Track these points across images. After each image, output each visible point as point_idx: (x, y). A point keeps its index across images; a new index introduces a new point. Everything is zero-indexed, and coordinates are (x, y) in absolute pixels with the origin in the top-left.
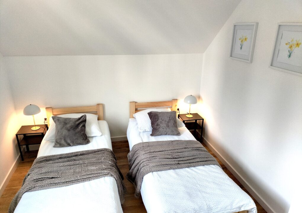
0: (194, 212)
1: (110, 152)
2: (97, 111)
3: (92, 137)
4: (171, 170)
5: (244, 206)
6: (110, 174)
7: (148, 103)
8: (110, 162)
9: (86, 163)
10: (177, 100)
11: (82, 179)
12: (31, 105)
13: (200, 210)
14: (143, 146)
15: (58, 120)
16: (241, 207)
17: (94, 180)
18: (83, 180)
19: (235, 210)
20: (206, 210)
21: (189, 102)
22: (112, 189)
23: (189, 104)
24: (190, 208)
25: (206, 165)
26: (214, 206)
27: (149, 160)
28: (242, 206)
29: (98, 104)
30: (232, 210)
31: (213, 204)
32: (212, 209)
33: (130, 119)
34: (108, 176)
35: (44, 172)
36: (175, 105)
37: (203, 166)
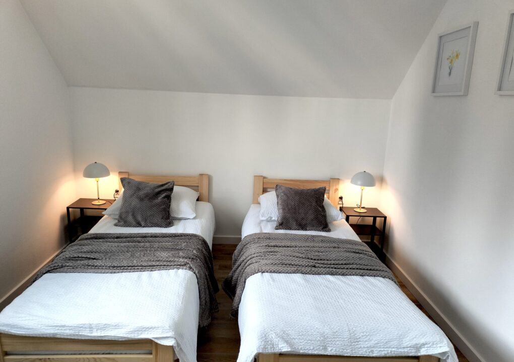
0: (322, 338)
1: (200, 240)
2: (198, 186)
3: (180, 219)
4: (298, 274)
5: (426, 346)
6: (188, 265)
7: (285, 180)
8: (195, 252)
9: (154, 246)
10: (339, 179)
11: (140, 266)
12: (96, 163)
13: (334, 338)
14: (259, 238)
15: (129, 183)
16: (420, 347)
17: (159, 270)
18: (141, 268)
19: (406, 350)
20: (345, 340)
21: (359, 183)
22: (184, 285)
23: (360, 185)
24: (314, 331)
25: (368, 276)
26: (363, 336)
27: (263, 255)
28: (424, 345)
29: (201, 175)
30: (400, 350)
31: (363, 333)
32: (360, 341)
33: (252, 205)
34: (185, 268)
35: (85, 251)
36: (334, 188)
37: (361, 277)
